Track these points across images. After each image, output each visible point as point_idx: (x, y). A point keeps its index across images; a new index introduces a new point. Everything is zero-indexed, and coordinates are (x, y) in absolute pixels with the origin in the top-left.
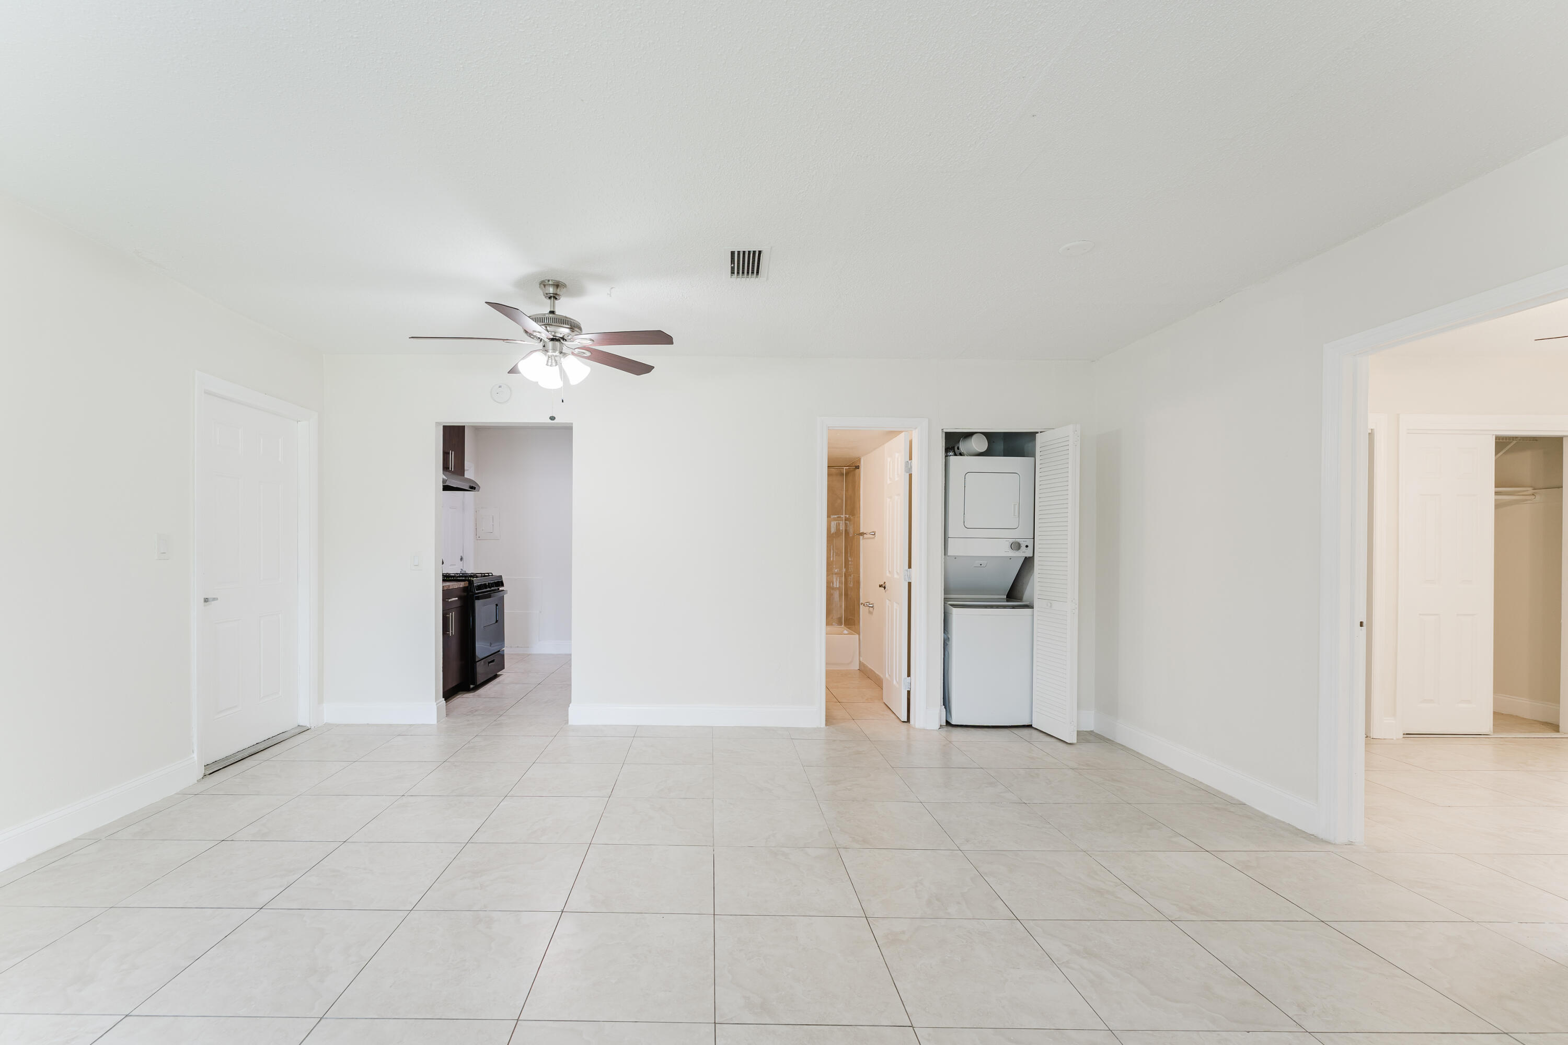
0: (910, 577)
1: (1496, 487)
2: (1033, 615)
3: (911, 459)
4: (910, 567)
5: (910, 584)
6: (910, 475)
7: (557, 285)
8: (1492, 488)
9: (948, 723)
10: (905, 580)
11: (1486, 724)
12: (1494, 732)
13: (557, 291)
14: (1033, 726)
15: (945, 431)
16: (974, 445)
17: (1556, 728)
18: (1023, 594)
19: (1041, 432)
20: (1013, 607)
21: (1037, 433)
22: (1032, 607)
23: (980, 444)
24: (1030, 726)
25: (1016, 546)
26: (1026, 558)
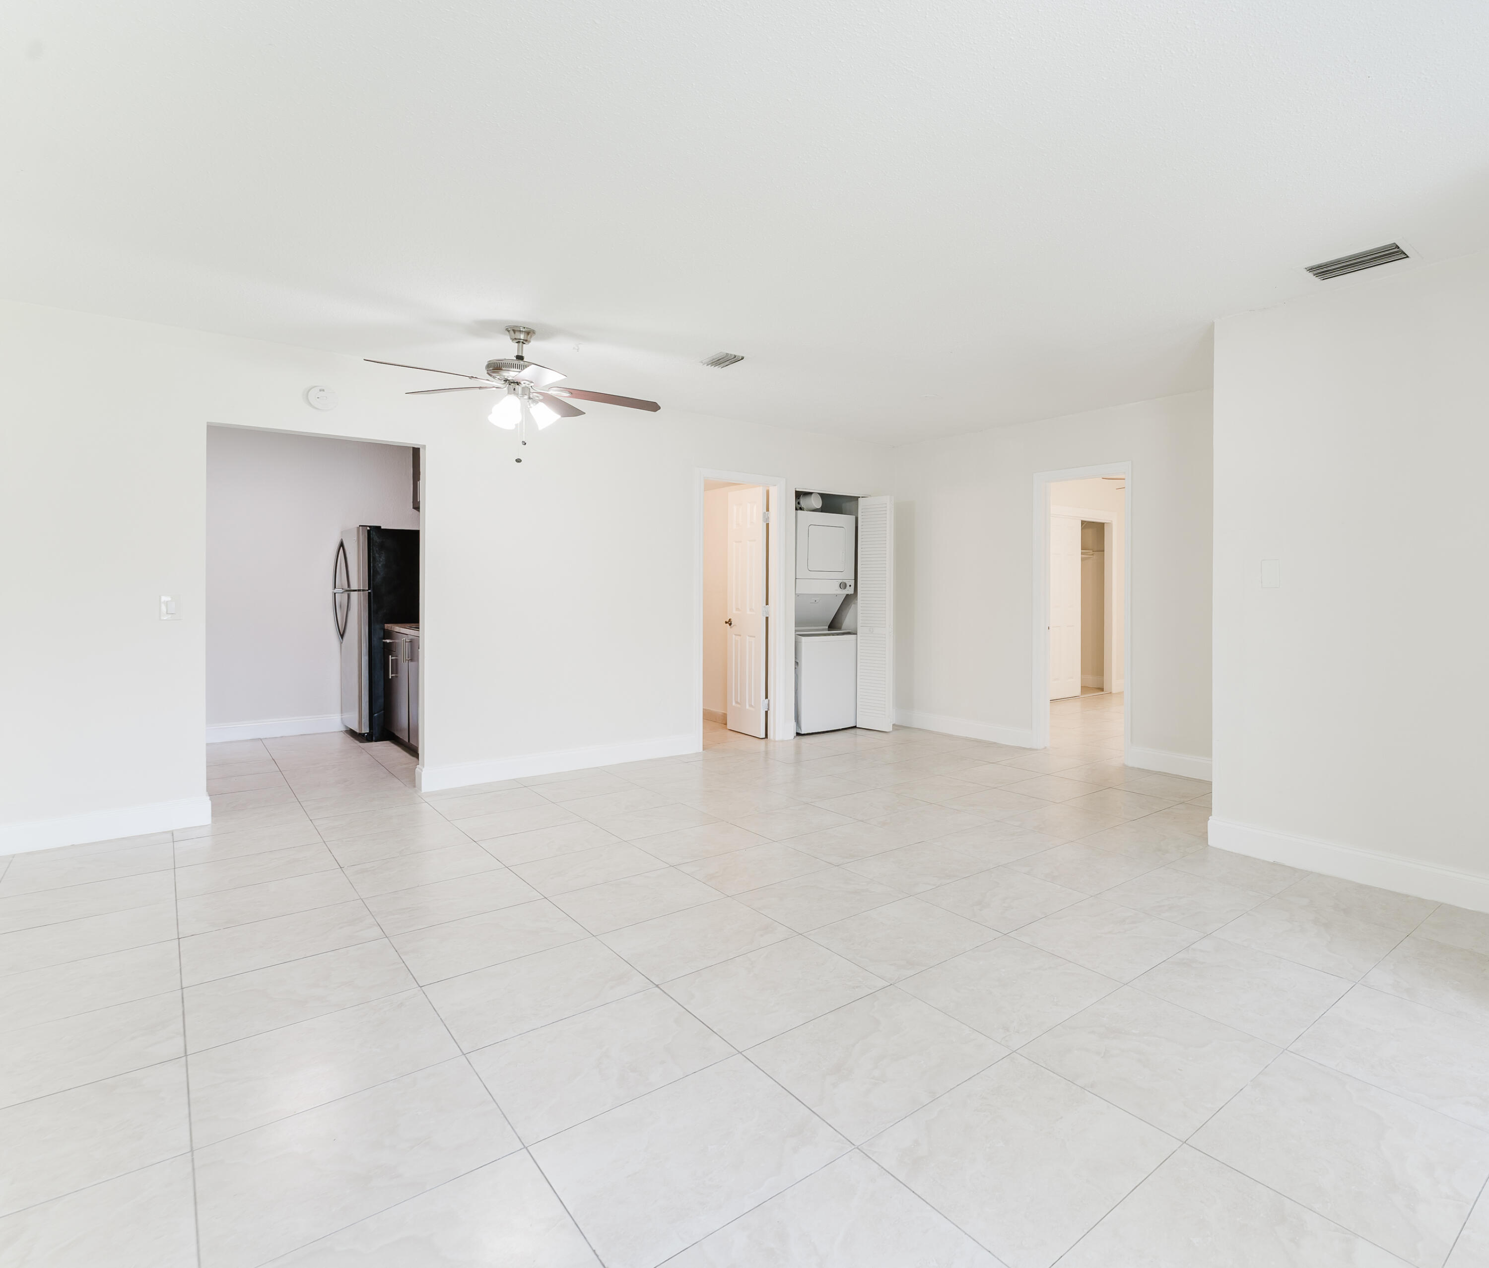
0: (767, 612)
1: (1082, 549)
2: (857, 640)
3: (768, 510)
4: (767, 604)
5: (767, 618)
6: (768, 525)
7: (528, 333)
8: (1080, 551)
9: (798, 734)
10: (763, 616)
11: (1077, 691)
12: (1081, 694)
13: (527, 337)
14: (857, 726)
15: (797, 490)
16: (813, 502)
17: (1102, 690)
18: (842, 625)
19: (862, 497)
20: (833, 634)
21: (859, 497)
22: (856, 634)
23: (817, 503)
24: (855, 727)
25: (843, 586)
26: (847, 595)
